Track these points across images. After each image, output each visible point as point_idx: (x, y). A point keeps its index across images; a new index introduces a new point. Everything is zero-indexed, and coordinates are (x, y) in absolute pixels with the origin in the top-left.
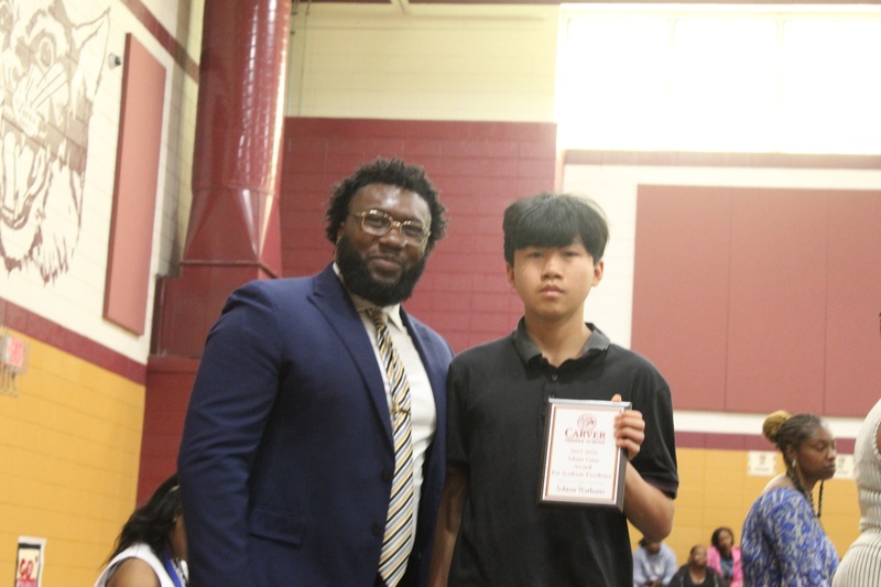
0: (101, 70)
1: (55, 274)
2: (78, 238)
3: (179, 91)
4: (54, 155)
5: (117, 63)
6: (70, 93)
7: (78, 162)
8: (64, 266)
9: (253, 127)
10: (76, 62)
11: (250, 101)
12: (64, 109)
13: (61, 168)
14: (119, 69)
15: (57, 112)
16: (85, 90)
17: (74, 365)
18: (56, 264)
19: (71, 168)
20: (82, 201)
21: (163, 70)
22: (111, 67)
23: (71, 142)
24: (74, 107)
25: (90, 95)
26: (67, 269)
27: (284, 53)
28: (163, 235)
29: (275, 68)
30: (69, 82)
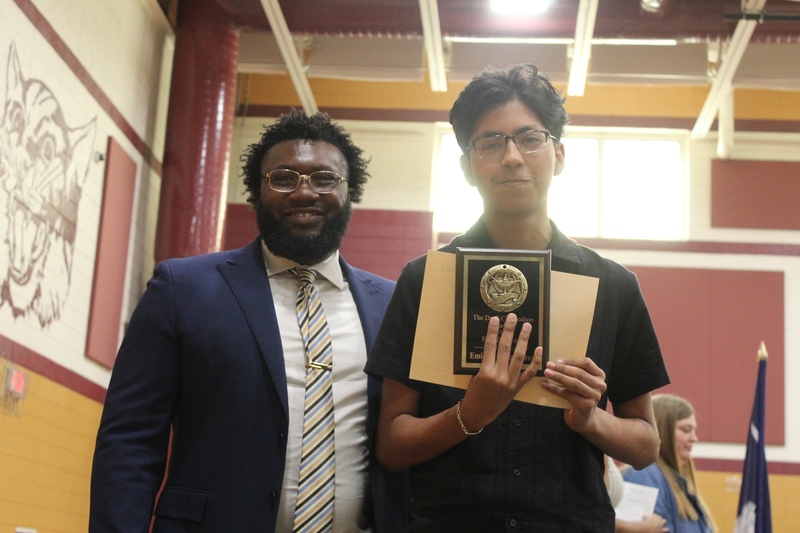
0: (89, 163)
1: (50, 321)
2: (68, 294)
3: (146, 182)
4: (52, 229)
5: (101, 158)
6: (65, 180)
7: (69, 235)
8: (56, 314)
9: (202, 210)
10: (70, 157)
11: (201, 190)
12: (61, 194)
13: (57, 238)
14: (102, 164)
15: (55, 195)
16: (77, 178)
17: (62, 393)
18: (50, 313)
19: (65, 239)
20: (71, 265)
21: (134, 166)
22: (96, 161)
23: (65, 219)
24: (68, 192)
25: (80, 183)
26: (59, 316)
27: (228, 154)
28: (131, 292)
29: (221, 166)
30: (65, 172)
